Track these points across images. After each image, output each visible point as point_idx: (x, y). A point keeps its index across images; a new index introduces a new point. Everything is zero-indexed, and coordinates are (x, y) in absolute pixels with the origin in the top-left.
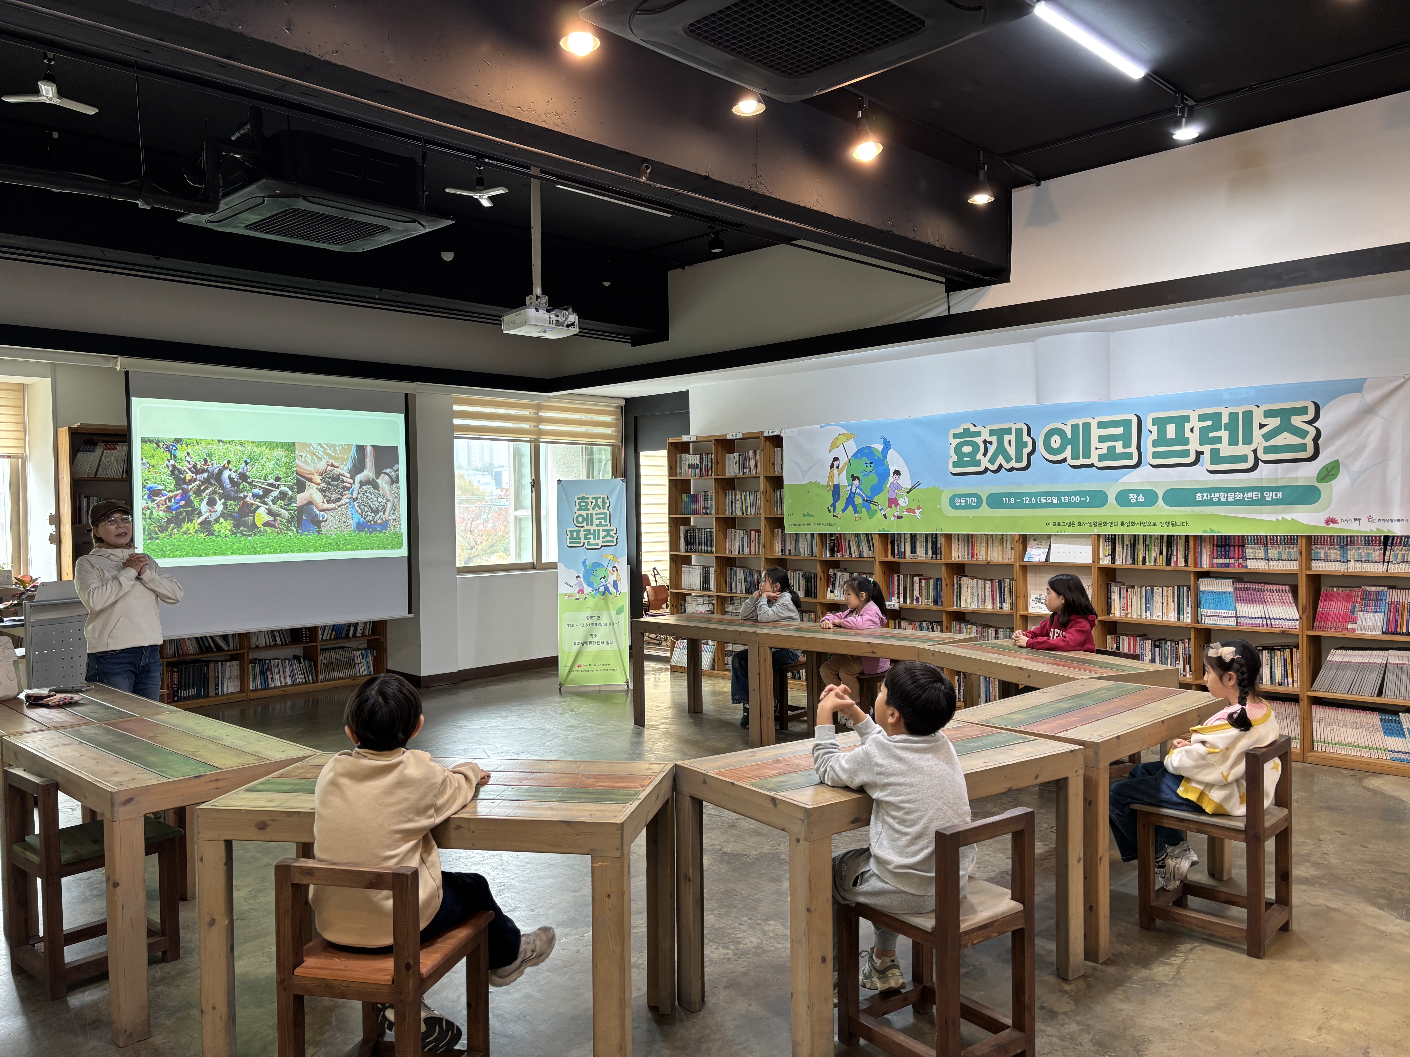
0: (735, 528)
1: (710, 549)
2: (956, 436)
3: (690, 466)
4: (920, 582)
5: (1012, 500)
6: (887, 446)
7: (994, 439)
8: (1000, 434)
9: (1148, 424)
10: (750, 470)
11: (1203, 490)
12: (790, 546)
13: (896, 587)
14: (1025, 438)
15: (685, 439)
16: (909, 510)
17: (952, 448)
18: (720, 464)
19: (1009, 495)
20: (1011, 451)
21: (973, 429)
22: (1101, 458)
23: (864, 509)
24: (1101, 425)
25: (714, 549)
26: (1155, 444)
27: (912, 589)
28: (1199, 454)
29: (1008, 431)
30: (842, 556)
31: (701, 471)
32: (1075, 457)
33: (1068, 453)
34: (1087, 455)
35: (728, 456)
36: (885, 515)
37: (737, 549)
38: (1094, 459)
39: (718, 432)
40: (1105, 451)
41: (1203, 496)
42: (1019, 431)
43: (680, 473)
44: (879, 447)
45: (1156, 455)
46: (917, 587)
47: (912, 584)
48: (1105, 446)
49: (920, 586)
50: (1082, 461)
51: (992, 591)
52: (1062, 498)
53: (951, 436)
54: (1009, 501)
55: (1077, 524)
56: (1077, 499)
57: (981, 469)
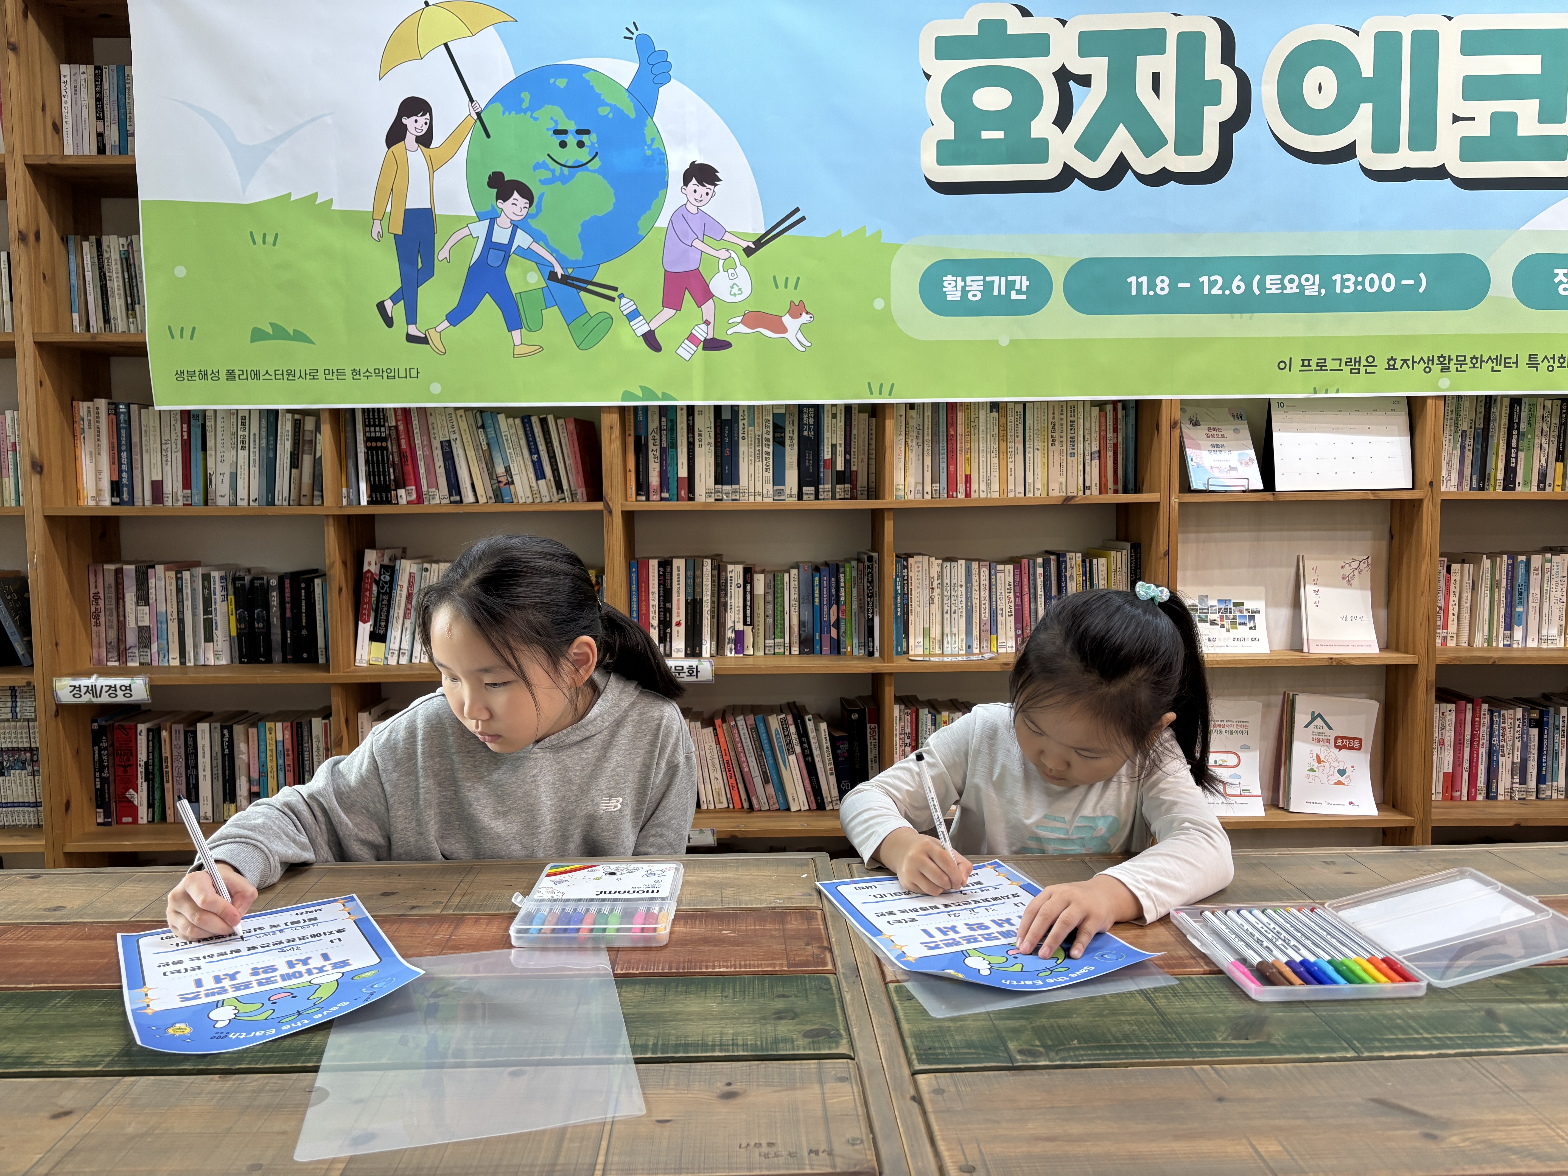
2: (945, 48)
6: (655, 70)
7: (1096, 67)
8: (1122, 49)
14: (1215, 68)
17: (934, 91)
20: (1162, 111)
21: (1017, 25)
22: (1470, 149)
24: (1471, 44)
27: (720, 607)
29: (1151, 41)
30: (421, 500)
32: (1383, 142)
33: (1360, 128)
34: (1424, 139)
36: (652, 338)
38: (1446, 152)
40: (1481, 128)
42: (1190, 44)
44: (618, 69)
48: (1485, 111)
50: (1405, 157)
51: (1019, 595)
52: (1337, 277)
53: (927, 48)
54: (1152, 286)
55: (1381, 363)
56: (1387, 282)
57: (1048, 171)
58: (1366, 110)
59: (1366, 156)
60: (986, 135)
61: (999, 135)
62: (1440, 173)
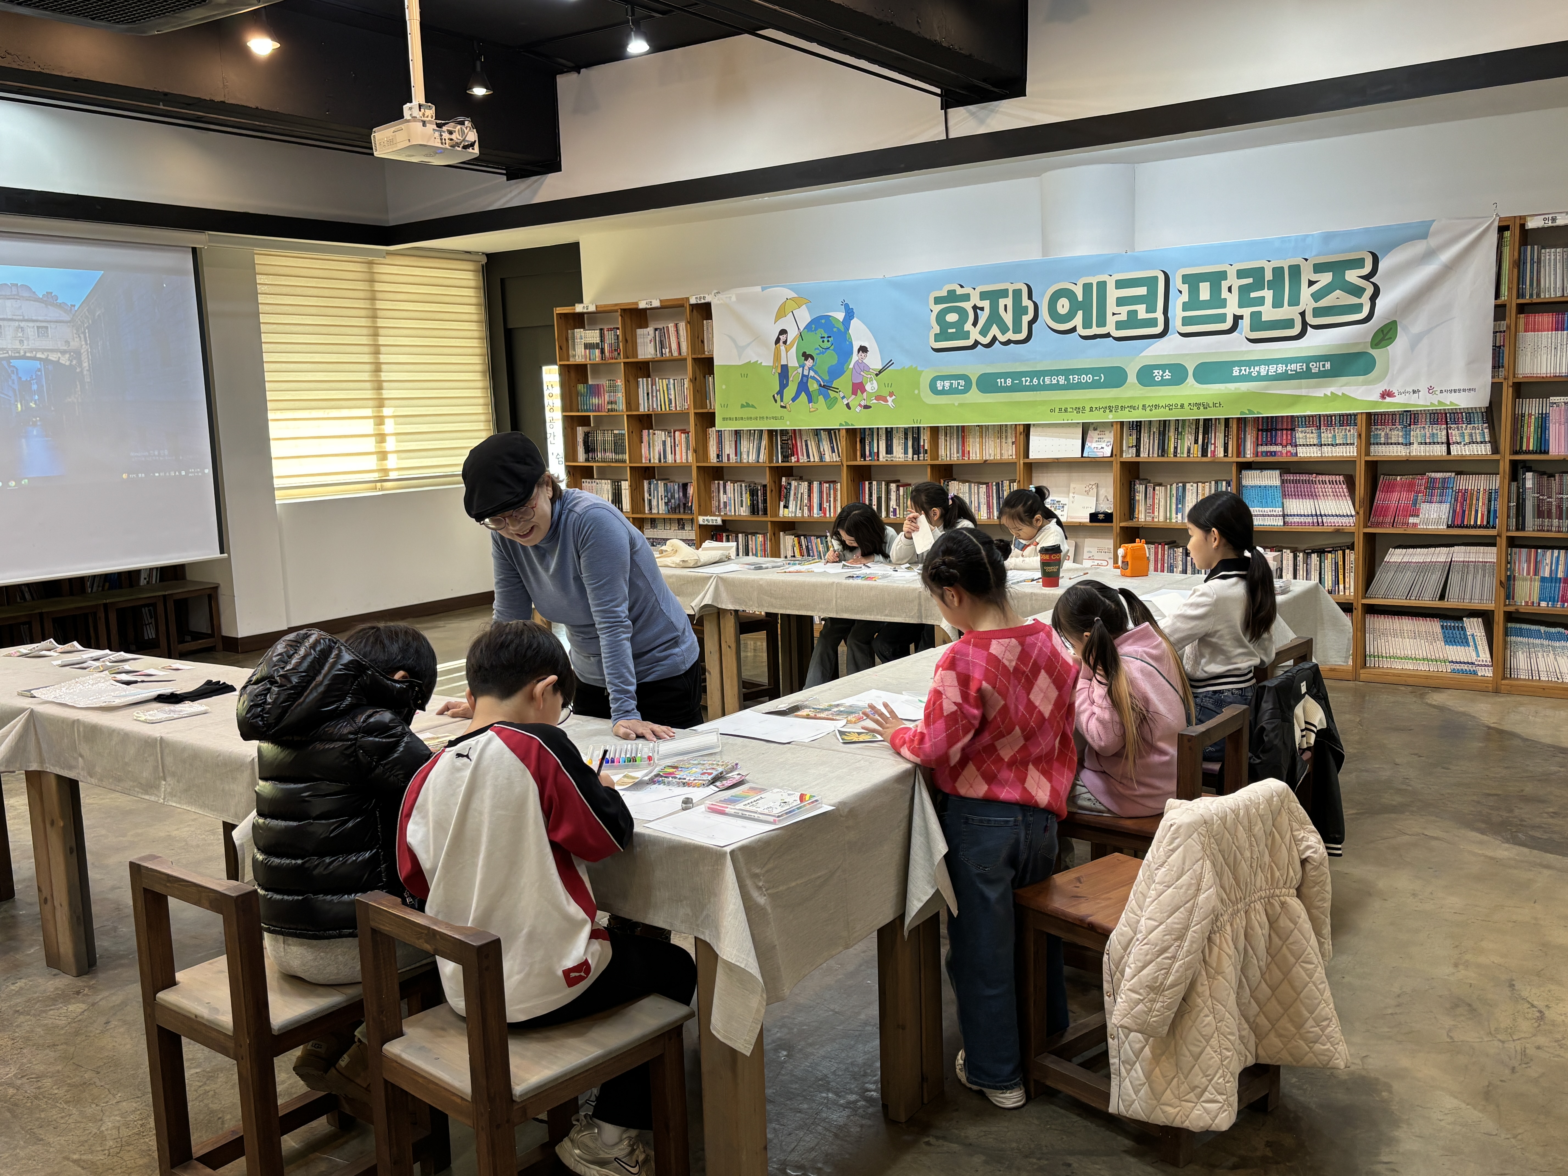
0: (652, 429)
1: (620, 456)
2: (938, 301)
3: (588, 346)
4: (898, 490)
5: (1009, 381)
6: (850, 315)
7: (986, 304)
8: (993, 296)
9: (1177, 282)
10: (670, 351)
11: (1240, 363)
12: (729, 449)
13: (867, 497)
14: (1026, 302)
15: (579, 308)
16: (878, 398)
17: (933, 316)
18: (630, 342)
19: (1005, 375)
20: (1008, 318)
21: (960, 291)
22: (1119, 325)
23: (821, 398)
24: (1120, 284)
25: (627, 457)
26: (1186, 307)
27: (888, 499)
28: (1237, 318)
29: (1004, 293)
30: (798, 461)
31: (602, 352)
32: (1087, 324)
33: (1078, 320)
34: (1102, 323)
35: (639, 331)
36: (848, 406)
37: (657, 457)
38: (1110, 327)
39: (625, 298)
40: (1123, 317)
41: (1240, 370)
42: (1017, 293)
43: (575, 356)
44: (840, 316)
45: (1186, 321)
46: (893, 496)
47: (888, 492)
48: (1124, 310)
49: (898, 496)
50: (1095, 330)
51: (988, 497)
52: (1071, 377)
53: (932, 301)
54: (1005, 382)
55: (1088, 409)
56: (1089, 378)
57: (970, 342)
58: (1080, 313)
59: (1081, 331)
60: (950, 331)
61: (954, 330)
62: (1108, 335)
